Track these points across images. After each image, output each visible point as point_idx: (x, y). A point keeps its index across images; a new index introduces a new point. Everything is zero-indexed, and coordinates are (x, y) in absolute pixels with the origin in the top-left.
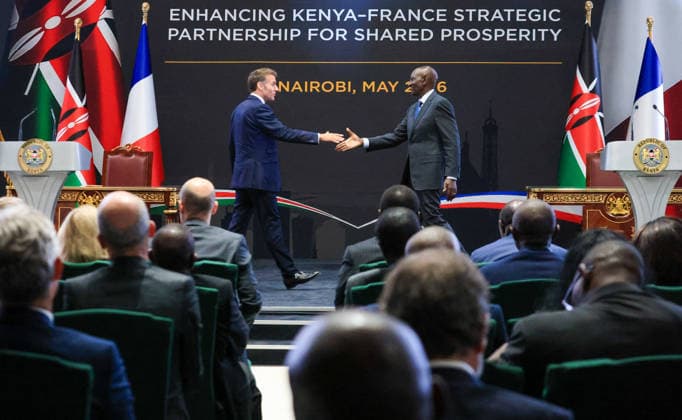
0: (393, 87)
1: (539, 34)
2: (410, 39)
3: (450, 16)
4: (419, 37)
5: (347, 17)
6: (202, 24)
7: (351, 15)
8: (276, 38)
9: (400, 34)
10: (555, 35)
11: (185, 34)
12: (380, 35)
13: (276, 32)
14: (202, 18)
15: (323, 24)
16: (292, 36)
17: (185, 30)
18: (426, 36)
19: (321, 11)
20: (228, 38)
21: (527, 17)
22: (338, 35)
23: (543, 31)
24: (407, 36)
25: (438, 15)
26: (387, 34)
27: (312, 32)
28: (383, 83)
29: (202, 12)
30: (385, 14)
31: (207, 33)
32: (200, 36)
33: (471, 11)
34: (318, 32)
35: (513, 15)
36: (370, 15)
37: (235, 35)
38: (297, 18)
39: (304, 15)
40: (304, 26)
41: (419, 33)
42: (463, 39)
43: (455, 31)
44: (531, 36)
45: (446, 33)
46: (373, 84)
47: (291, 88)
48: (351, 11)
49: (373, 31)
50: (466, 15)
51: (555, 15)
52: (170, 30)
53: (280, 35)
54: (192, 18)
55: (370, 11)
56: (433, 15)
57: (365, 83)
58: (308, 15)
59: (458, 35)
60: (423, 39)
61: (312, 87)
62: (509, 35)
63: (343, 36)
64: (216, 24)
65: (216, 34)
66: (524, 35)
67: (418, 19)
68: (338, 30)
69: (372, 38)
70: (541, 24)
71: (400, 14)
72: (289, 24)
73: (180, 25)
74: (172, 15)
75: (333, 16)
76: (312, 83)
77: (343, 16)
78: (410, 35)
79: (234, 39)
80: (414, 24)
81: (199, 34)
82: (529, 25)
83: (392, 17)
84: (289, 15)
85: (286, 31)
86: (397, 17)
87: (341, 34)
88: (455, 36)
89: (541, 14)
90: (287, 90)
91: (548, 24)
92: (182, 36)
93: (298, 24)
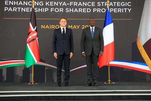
0: (78, 27)
1: (124, 10)
2: (84, 12)
3: (96, 4)
4: (86, 11)
5: (63, 4)
6: (16, 6)
7: (65, 4)
8: (40, 11)
9: (80, 10)
10: (129, 11)
11: (10, 9)
12: (74, 10)
13: (40, 9)
14: (16, 4)
15: (56, 7)
16: (46, 10)
17: (10, 8)
18: (89, 11)
19: (55, 3)
20: (25, 11)
21: (120, 5)
22: (60, 10)
23: (126, 9)
24: (82, 11)
25: (92, 4)
26: (76, 10)
27: (52, 9)
28: (75, 26)
29: (16, 2)
30: (75, 4)
31: (18, 9)
32: (15, 10)
33: (103, 3)
34: (54, 9)
35: (116, 4)
36: (71, 4)
37: (27, 10)
38: (47, 4)
39: (49, 4)
40: (49, 7)
41: (86, 10)
42: (100, 12)
43: (98, 9)
44: (122, 11)
45: (95, 10)
46: (72, 26)
47: (45, 28)
48: (64, 2)
49: (71, 9)
50: (101, 4)
51: (129, 4)
52: (5, 8)
53: (42, 10)
54: (12, 4)
55: (71, 2)
56: (91, 4)
57: (69, 26)
58: (51, 4)
59: (99, 10)
60: (87, 12)
61: (52, 27)
62: (115, 10)
63: (62, 10)
64: (21, 6)
65: (21, 9)
66: (120, 10)
67: (86, 5)
68: (60, 9)
69: (71, 11)
70: (125, 7)
71: (80, 4)
72: (44, 6)
73: (8, 6)
74: (6, 3)
75: (59, 4)
76: (52, 26)
77: (62, 4)
78: (84, 10)
79: (27, 11)
80: (85, 7)
81: (15, 9)
82: (121, 7)
83: (78, 5)
84: (45, 4)
85: (44, 9)
86: (79, 4)
87: (61, 10)
88: (98, 11)
89: (125, 3)
90: (44, 28)
91: (127, 7)
92: (9, 10)
93: (47, 6)
